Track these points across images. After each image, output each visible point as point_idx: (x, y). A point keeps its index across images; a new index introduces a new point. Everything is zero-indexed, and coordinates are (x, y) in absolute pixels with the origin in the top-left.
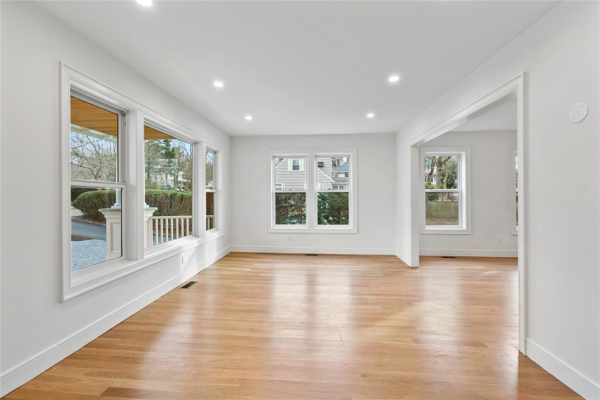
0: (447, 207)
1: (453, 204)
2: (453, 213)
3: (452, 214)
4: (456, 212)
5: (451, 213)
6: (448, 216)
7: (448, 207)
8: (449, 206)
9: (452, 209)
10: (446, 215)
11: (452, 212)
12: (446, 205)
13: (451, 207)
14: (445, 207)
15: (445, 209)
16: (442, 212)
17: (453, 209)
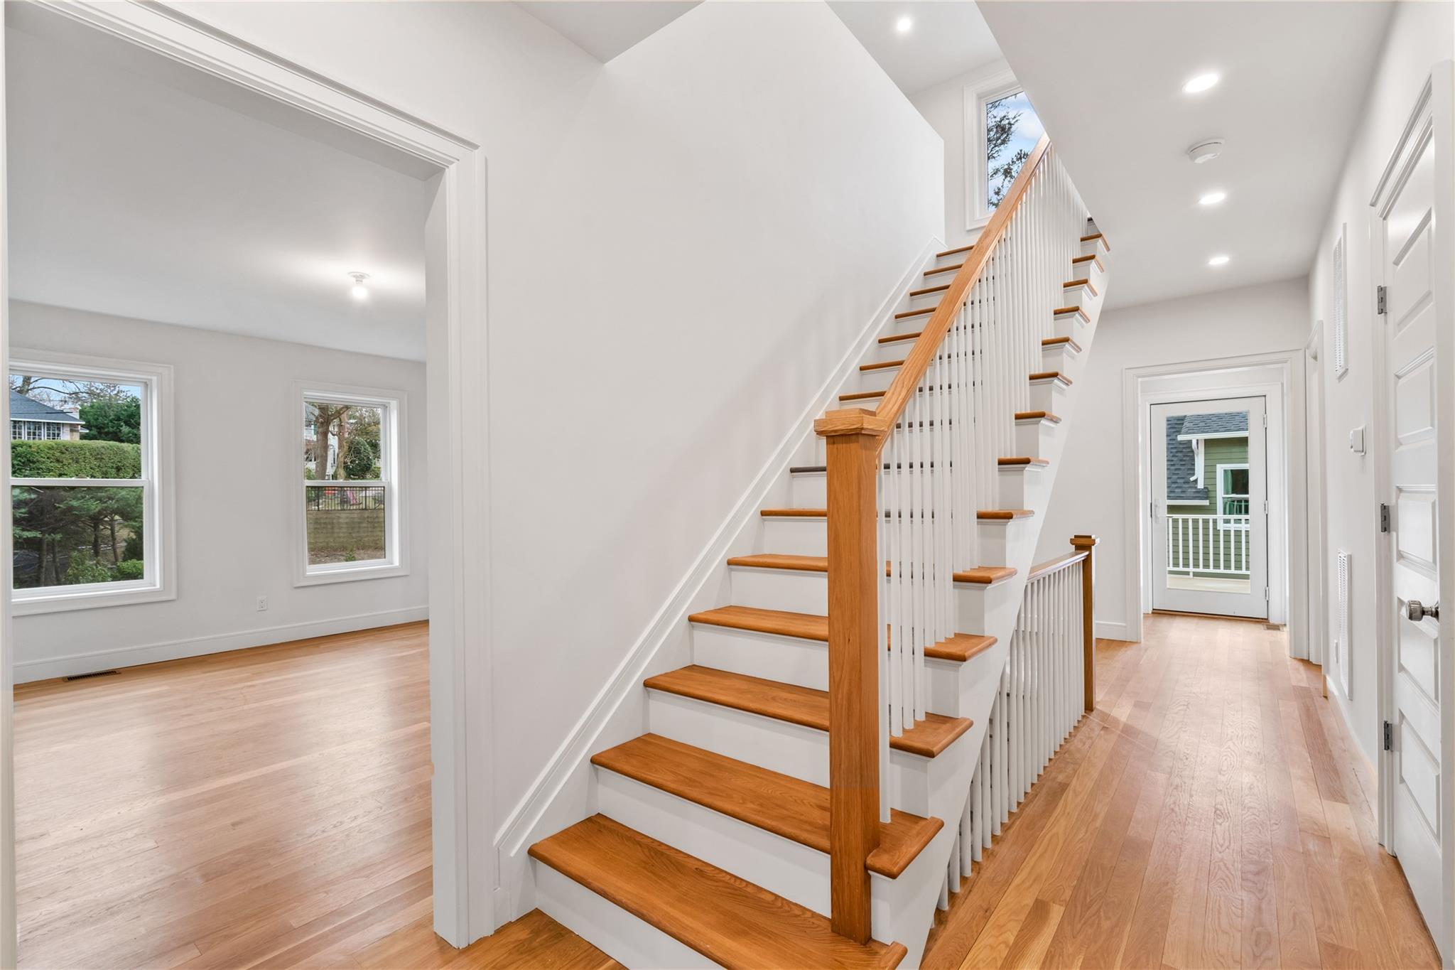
0: (330, 523)
1: (343, 515)
2: (344, 537)
3: (342, 540)
4: (350, 533)
5: (340, 537)
6: (333, 544)
7: (333, 523)
8: (335, 521)
9: (340, 528)
10: (328, 543)
11: (341, 535)
12: (326, 518)
13: (339, 523)
14: (325, 523)
15: (324, 528)
16: (318, 536)
17: (344, 526)
